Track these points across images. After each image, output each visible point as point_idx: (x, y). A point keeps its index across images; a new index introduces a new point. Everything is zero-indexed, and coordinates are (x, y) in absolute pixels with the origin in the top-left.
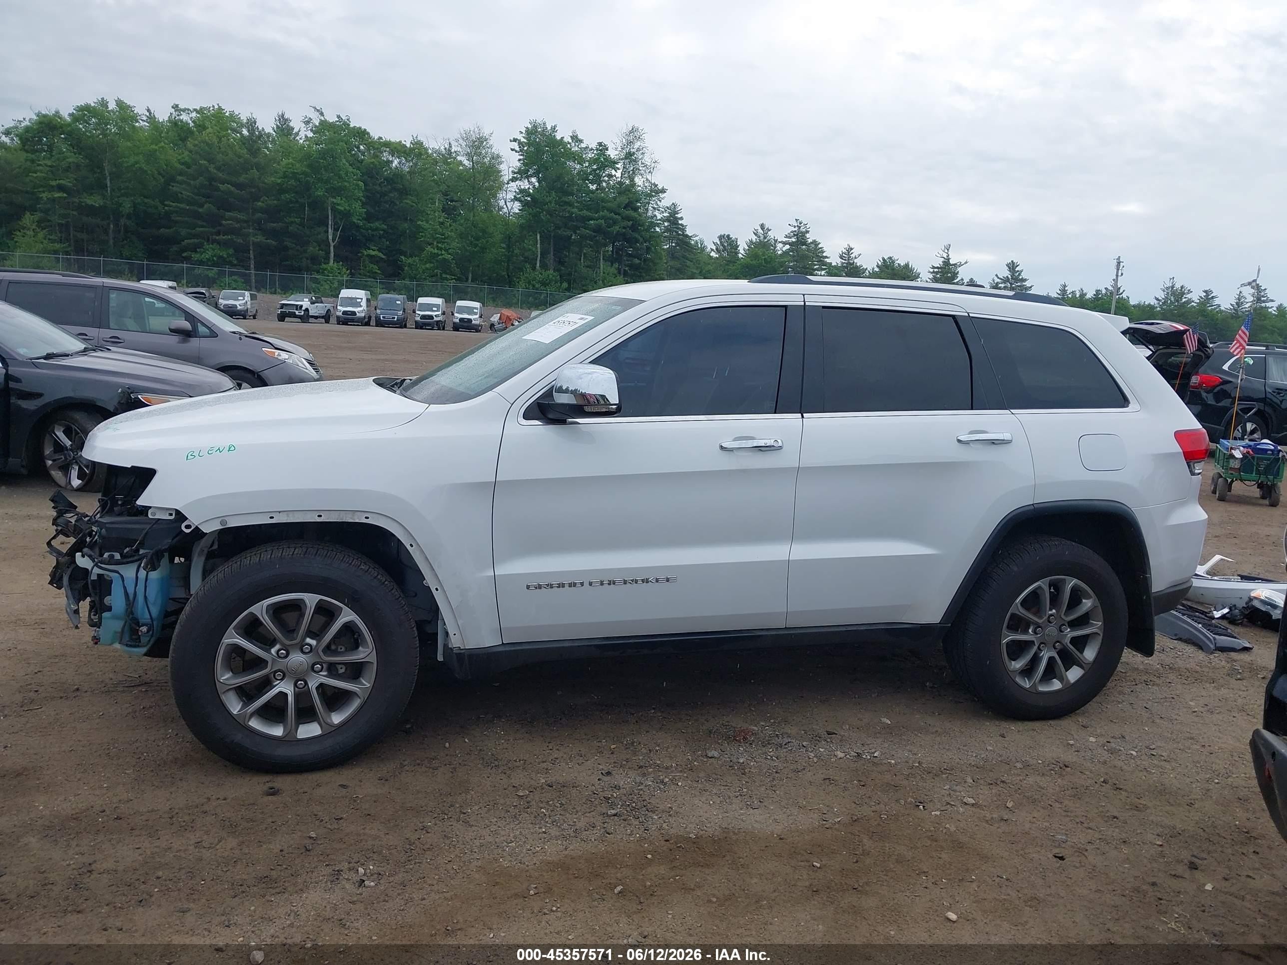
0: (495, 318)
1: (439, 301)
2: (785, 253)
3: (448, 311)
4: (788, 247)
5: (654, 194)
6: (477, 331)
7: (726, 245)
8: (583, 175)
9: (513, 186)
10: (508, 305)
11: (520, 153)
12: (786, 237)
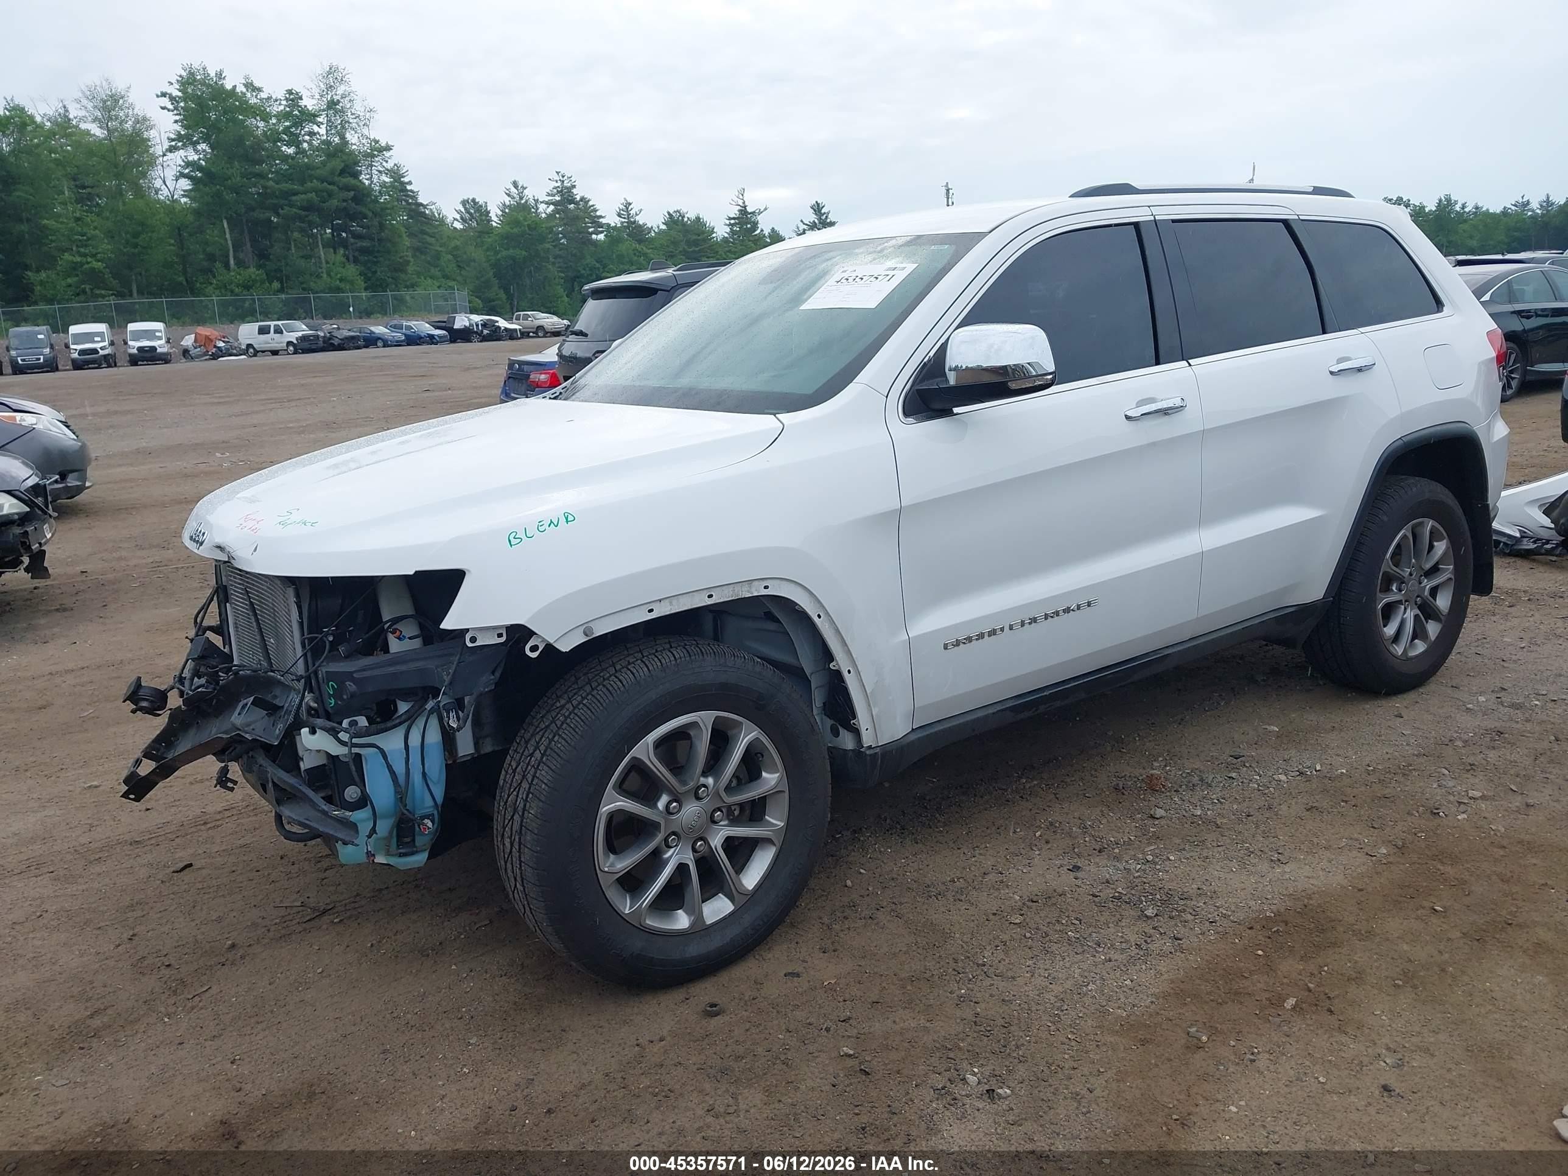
0: (188, 341)
1: (102, 327)
2: (550, 216)
3: (118, 341)
4: (552, 207)
5: (376, 153)
6: (167, 362)
7: (472, 211)
8: (274, 137)
9: (177, 158)
10: (200, 321)
11: (175, 112)
12: (548, 195)
